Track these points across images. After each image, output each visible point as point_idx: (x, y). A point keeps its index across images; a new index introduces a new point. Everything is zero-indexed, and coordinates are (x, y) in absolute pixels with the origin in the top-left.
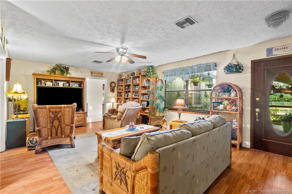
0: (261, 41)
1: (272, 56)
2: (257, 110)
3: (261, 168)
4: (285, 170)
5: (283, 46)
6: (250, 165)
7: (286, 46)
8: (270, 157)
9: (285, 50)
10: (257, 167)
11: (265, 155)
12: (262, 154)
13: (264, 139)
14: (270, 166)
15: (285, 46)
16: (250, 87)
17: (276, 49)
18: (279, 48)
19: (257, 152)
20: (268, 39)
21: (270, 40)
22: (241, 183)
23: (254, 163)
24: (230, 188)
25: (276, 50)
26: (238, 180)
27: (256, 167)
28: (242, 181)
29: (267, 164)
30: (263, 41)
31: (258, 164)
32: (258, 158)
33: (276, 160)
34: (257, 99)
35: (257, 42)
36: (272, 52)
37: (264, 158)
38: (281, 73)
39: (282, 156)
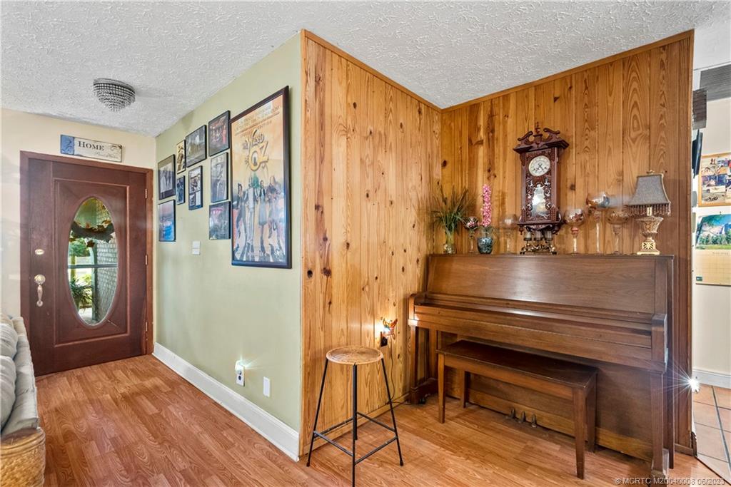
0: (51, 113)
1: (73, 155)
2: (39, 278)
3: (82, 403)
4: (120, 384)
5: (95, 141)
6: (57, 410)
7: (102, 144)
8: (79, 378)
9: (98, 151)
10: (74, 406)
11: (68, 379)
12: (58, 379)
13: (56, 346)
14: (93, 391)
15: (99, 144)
16: (19, 222)
17: (82, 143)
18: (86, 142)
19: (46, 381)
20: (68, 116)
21: (71, 118)
22: (73, 450)
23: (62, 403)
24: (61, 474)
25: (82, 145)
26: (63, 450)
27: (72, 407)
28: (71, 446)
29: (86, 391)
30: (54, 114)
31: (70, 400)
32: (59, 391)
33: (92, 377)
34: (39, 252)
35: (40, 111)
36: (72, 147)
37: (71, 385)
38: (90, 197)
39: (96, 366)
